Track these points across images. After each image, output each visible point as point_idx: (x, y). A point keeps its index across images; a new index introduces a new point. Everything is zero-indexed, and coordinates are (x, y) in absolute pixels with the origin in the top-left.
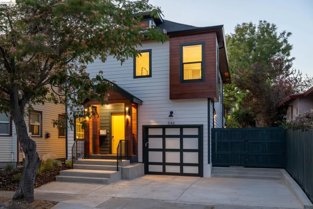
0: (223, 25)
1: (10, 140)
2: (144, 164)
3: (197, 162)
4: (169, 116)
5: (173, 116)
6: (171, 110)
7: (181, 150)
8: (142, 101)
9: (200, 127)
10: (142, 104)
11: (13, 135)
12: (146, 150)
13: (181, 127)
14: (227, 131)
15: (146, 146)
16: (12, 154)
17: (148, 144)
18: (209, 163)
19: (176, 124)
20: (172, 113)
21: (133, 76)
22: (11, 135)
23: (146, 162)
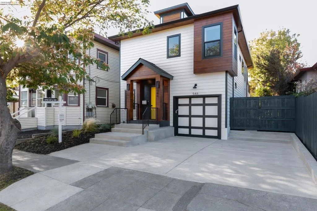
0: (238, 5)
1: (79, 109)
2: (174, 127)
3: (216, 126)
4: (194, 88)
5: (196, 88)
6: (196, 82)
7: (204, 116)
8: (173, 77)
9: (219, 96)
10: (174, 79)
11: (81, 105)
12: (176, 116)
13: (204, 97)
14: (243, 100)
15: (176, 113)
16: (80, 119)
17: (178, 112)
18: (226, 127)
19: (199, 94)
20: (196, 85)
21: (166, 57)
22: (79, 105)
23: (176, 126)
